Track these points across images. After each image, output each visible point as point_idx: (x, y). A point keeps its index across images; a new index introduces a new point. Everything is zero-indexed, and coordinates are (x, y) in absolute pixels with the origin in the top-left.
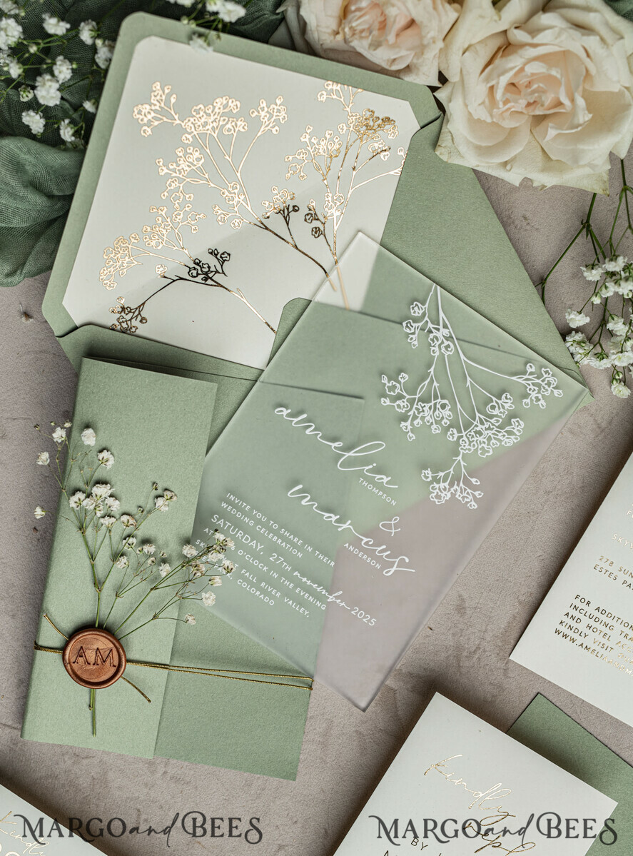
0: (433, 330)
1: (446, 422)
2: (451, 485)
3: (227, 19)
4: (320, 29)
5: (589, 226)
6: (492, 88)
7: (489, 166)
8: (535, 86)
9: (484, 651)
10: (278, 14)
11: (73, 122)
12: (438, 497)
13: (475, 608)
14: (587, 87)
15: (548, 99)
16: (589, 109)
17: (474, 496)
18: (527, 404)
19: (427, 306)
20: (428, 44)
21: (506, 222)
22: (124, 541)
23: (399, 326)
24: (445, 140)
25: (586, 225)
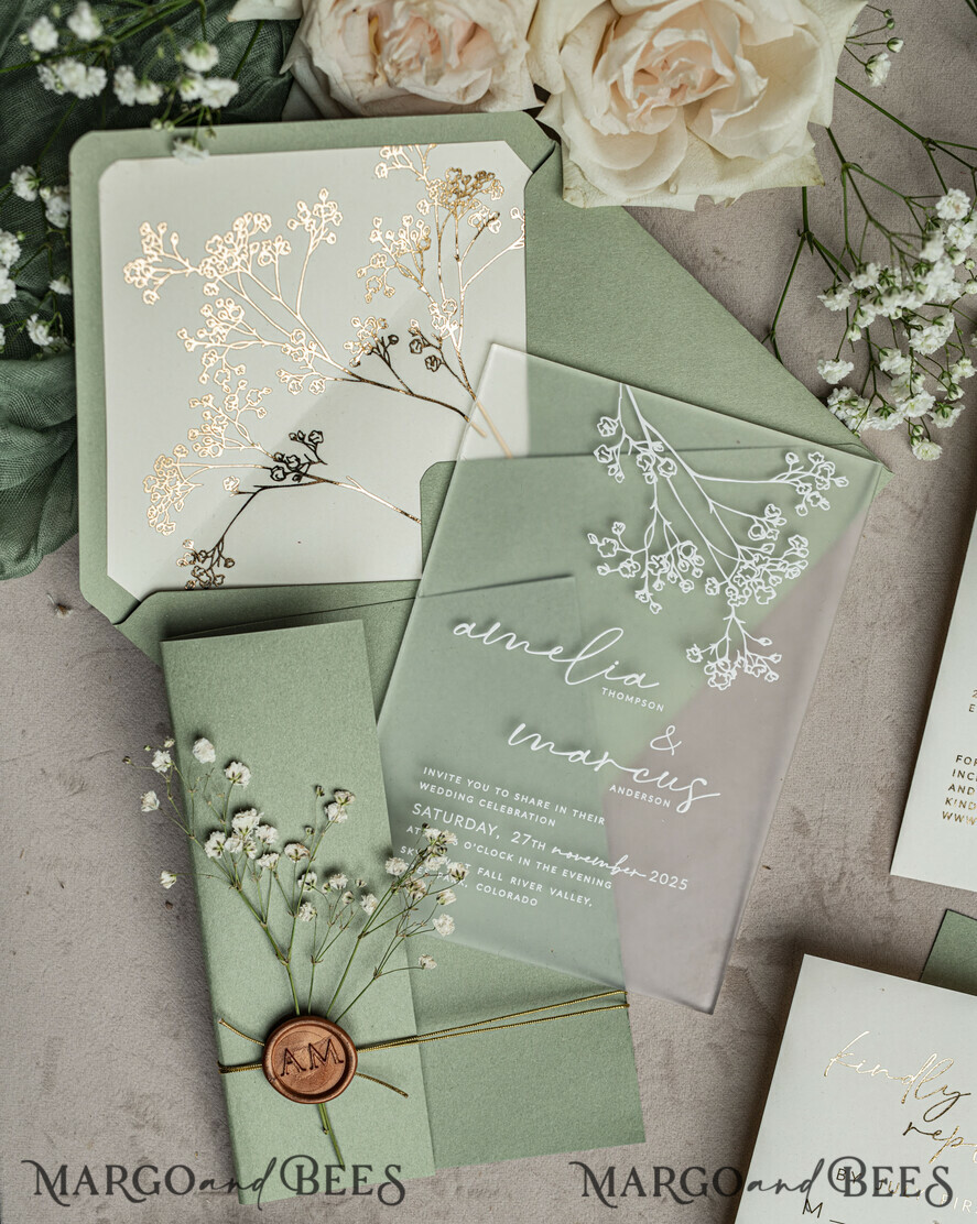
0: (640, 449)
1: (697, 572)
2: (733, 657)
3: (215, 104)
4: (348, 78)
5: (810, 235)
6: (615, 86)
7: (645, 195)
8: (675, 64)
9: (853, 875)
10: (284, 75)
11: (43, 317)
12: (720, 680)
13: (821, 819)
14: (748, 42)
15: (699, 77)
16: (761, 71)
17: (768, 662)
18: (803, 511)
19: (619, 418)
20: (508, 51)
21: (692, 266)
22: (300, 882)
23: (590, 458)
24: (572, 179)
25: (806, 235)
